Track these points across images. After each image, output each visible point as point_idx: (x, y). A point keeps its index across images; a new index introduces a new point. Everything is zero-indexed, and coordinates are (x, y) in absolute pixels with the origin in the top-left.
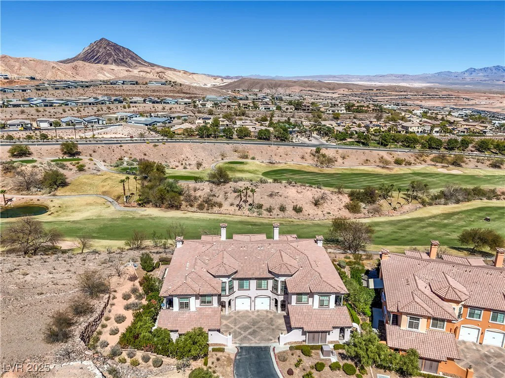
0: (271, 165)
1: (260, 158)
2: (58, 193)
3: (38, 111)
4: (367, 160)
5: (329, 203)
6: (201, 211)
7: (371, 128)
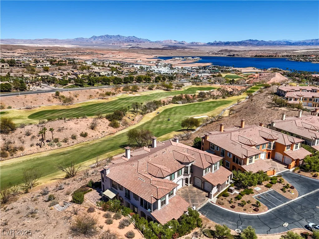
0: (29, 110)
1: (15, 106)
4: (90, 96)
5: (99, 126)
7: (78, 75)
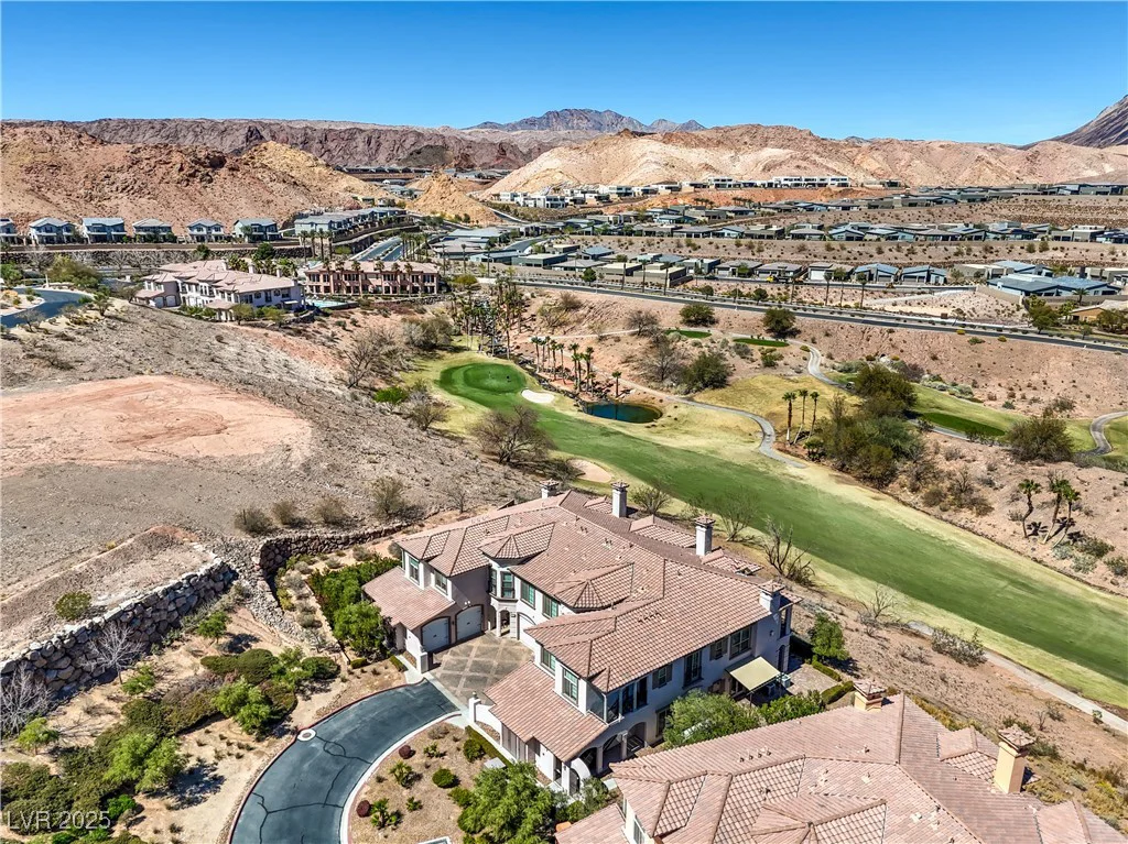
2: (699, 397)
3: (829, 248)
6: (926, 509)
